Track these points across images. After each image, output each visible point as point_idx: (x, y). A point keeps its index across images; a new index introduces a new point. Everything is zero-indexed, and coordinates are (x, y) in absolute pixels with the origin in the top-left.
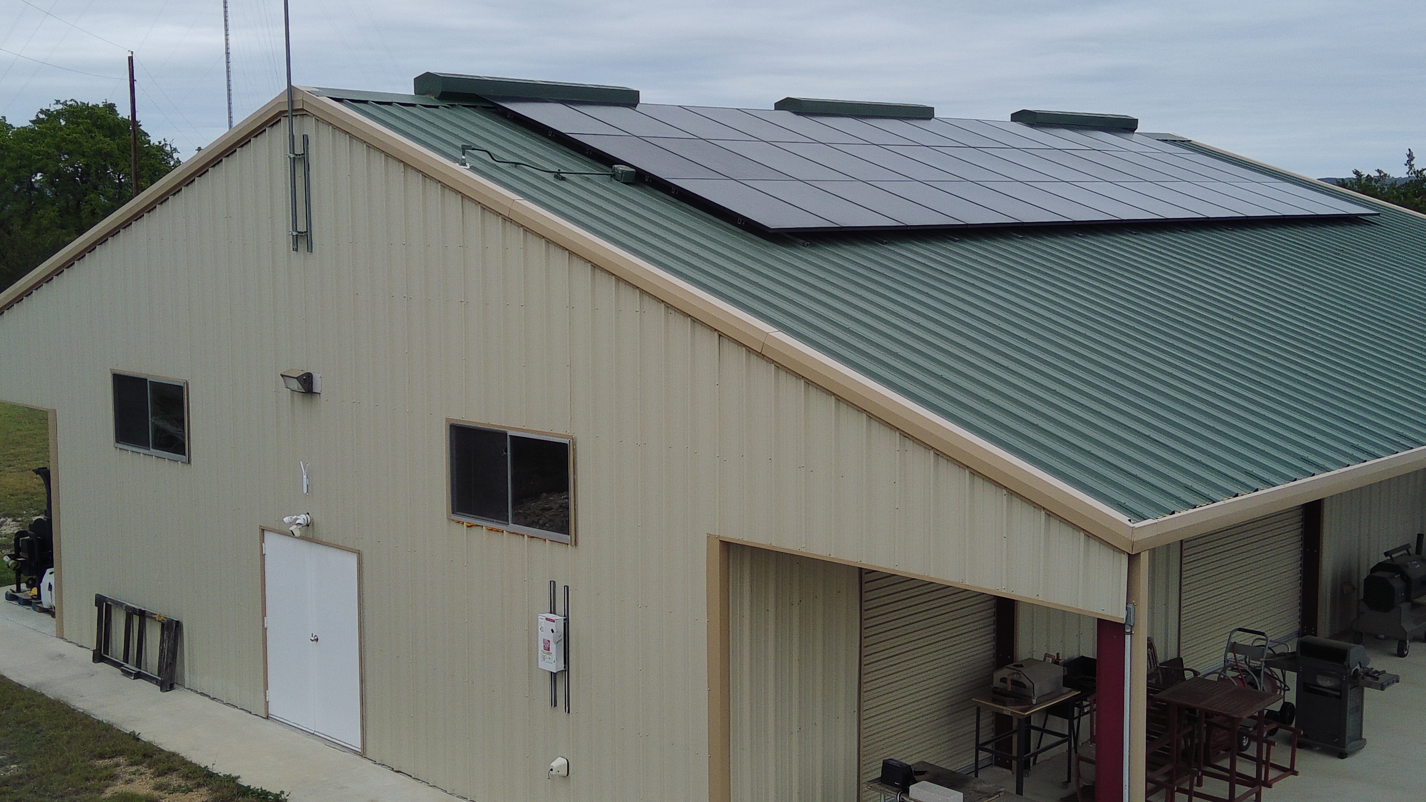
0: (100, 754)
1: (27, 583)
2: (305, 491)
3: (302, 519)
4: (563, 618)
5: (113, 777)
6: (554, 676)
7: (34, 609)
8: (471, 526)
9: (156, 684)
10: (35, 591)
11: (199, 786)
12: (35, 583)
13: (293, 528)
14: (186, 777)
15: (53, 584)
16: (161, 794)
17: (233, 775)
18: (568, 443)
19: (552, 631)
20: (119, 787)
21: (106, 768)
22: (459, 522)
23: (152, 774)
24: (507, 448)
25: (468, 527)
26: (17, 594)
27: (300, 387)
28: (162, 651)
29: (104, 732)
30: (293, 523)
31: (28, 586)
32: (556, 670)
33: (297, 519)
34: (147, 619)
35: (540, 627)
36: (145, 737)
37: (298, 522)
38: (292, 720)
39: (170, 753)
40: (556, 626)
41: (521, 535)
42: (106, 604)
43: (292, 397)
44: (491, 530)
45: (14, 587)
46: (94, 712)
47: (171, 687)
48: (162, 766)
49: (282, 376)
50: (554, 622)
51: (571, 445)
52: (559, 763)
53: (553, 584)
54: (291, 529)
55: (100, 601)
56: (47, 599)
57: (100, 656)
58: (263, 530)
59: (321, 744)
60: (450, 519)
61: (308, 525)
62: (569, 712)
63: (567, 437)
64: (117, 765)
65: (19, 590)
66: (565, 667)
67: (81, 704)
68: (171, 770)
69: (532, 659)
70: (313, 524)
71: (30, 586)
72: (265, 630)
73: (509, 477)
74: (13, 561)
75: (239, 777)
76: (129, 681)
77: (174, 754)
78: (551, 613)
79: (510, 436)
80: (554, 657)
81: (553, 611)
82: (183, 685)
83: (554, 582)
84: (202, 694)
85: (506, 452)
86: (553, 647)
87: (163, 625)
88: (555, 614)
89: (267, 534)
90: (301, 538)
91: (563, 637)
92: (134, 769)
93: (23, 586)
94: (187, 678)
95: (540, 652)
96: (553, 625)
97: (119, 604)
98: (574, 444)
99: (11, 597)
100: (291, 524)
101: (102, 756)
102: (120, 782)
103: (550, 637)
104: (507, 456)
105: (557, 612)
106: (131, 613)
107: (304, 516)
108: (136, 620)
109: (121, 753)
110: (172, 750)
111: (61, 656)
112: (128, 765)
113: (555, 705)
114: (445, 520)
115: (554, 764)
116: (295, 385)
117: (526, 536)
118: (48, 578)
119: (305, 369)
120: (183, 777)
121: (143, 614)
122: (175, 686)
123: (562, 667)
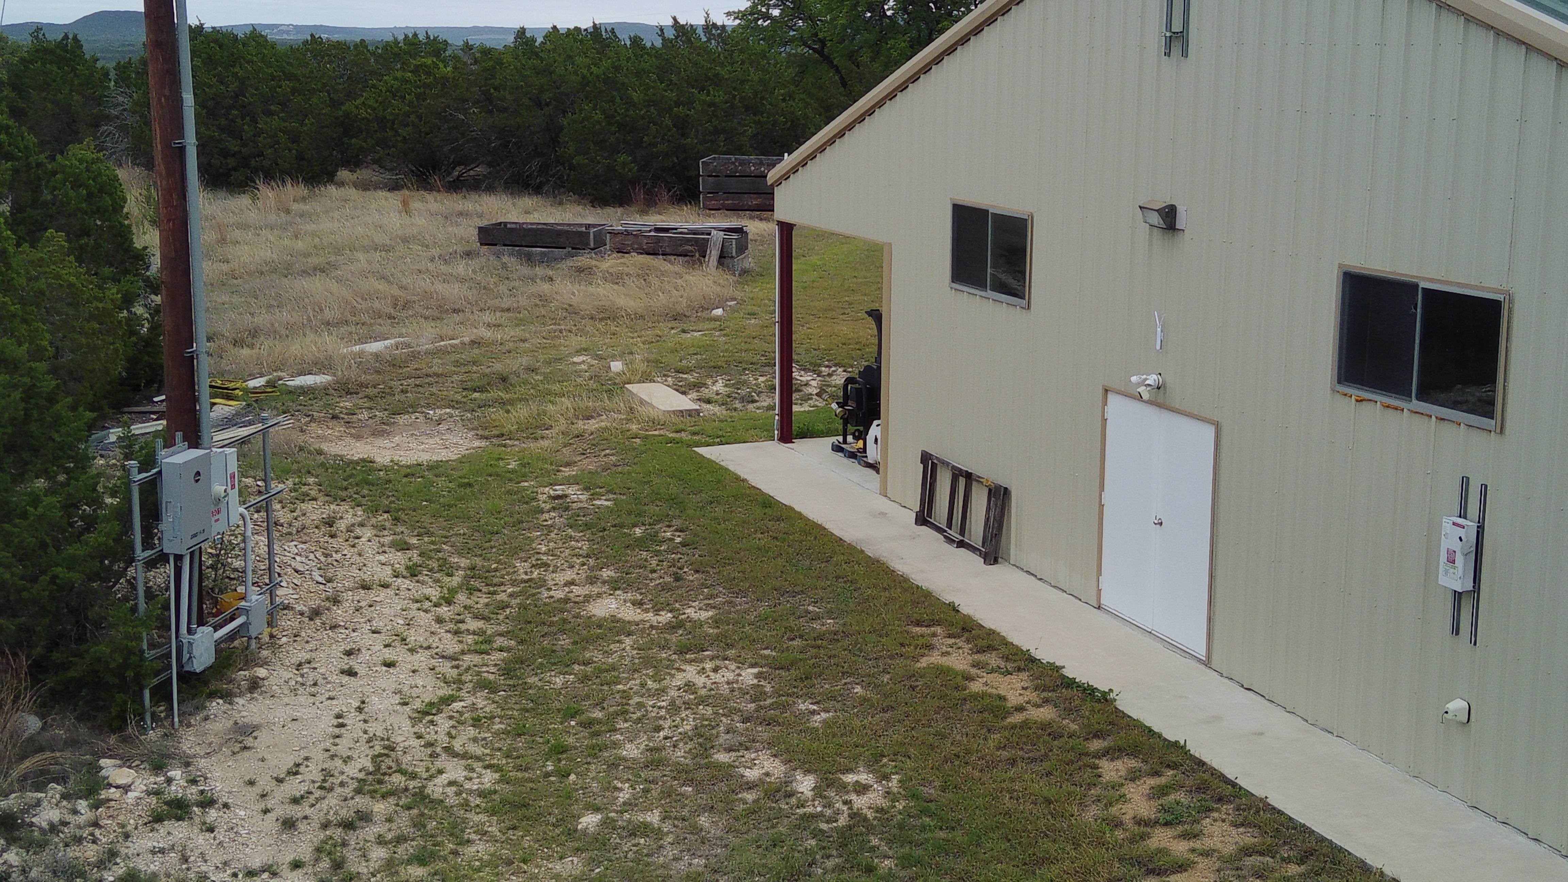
0: (918, 621)
1: (853, 434)
2: (1158, 347)
3: (1152, 379)
4: (1476, 525)
5: (930, 647)
6: (1458, 596)
7: (859, 464)
8: (1361, 401)
9: (980, 556)
10: (860, 444)
11: (1019, 670)
12: (861, 435)
13: (1141, 389)
14: (1007, 659)
15: (879, 437)
16: (979, 672)
17: (1057, 664)
18: (1502, 300)
19: (1461, 539)
20: (934, 658)
21: (922, 636)
22: (1346, 395)
23: (970, 650)
24: (1416, 304)
25: (1357, 401)
26: (843, 446)
27: (1162, 222)
28: (987, 519)
29: (923, 599)
30: (1143, 383)
31: (855, 438)
32: (1462, 588)
33: (1146, 379)
34: (974, 483)
35: (1443, 533)
36: (965, 610)
37: (1147, 382)
38: (1127, 613)
39: (990, 630)
40: (1466, 532)
41: (1427, 415)
42: (932, 463)
43: (1151, 234)
44: (1388, 407)
45: (841, 439)
46: (913, 576)
47: (996, 561)
48: (980, 643)
49: (1141, 207)
50: (1464, 528)
51: (1507, 300)
52: (1457, 705)
53: (1465, 482)
54: (1139, 390)
55: (926, 458)
56: (873, 453)
57: (922, 519)
58: (1106, 391)
59: (1158, 646)
60: (1333, 390)
61: (1159, 388)
62: (1475, 644)
63: (1500, 292)
64: (934, 635)
65: (845, 442)
66: (1474, 587)
67: (900, 567)
68: (990, 648)
69: (1429, 573)
70: (1165, 390)
71: (857, 438)
72: (1102, 506)
73: (1417, 341)
74: (841, 409)
75: (1064, 667)
76: (952, 549)
77: (994, 632)
78: (1460, 517)
79: (1423, 288)
80: (1460, 571)
81: (1463, 515)
82: (1007, 560)
83: (1468, 478)
84: (1027, 572)
85: (1416, 309)
86: (1459, 559)
87: (990, 490)
88: (1465, 518)
89: (1111, 397)
90: (1149, 402)
91: (1474, 549)
92: (951, 641)
93: (850, 438)
94: (1012, 552)
95: (1441, 563)
96: (1461, 532)
97: (945, 464)
98: (1511, 301)
99: (837, 449)
100: (1139, 384)
101: (918, 624)
102: (936, 653)
103: (1457, 546)
104: (1416, 314)
105: (1468, 516)
106: (957, 474)
107: (1155, 377)
108: (962, 481)
109: (939, 623)
110: (993, 627)
111: (883, 514)
112: (945, 637)
113: (1457, 633)
114: (1329, 389)
115: (1451, 706)
116: (1155, 219)
117: (1433, 417)
118: (874, 431)
119: (1169, 199)
120: (1003, 657)
121: (969, 476)
122: (1000, 560)
123: (1469, 586)
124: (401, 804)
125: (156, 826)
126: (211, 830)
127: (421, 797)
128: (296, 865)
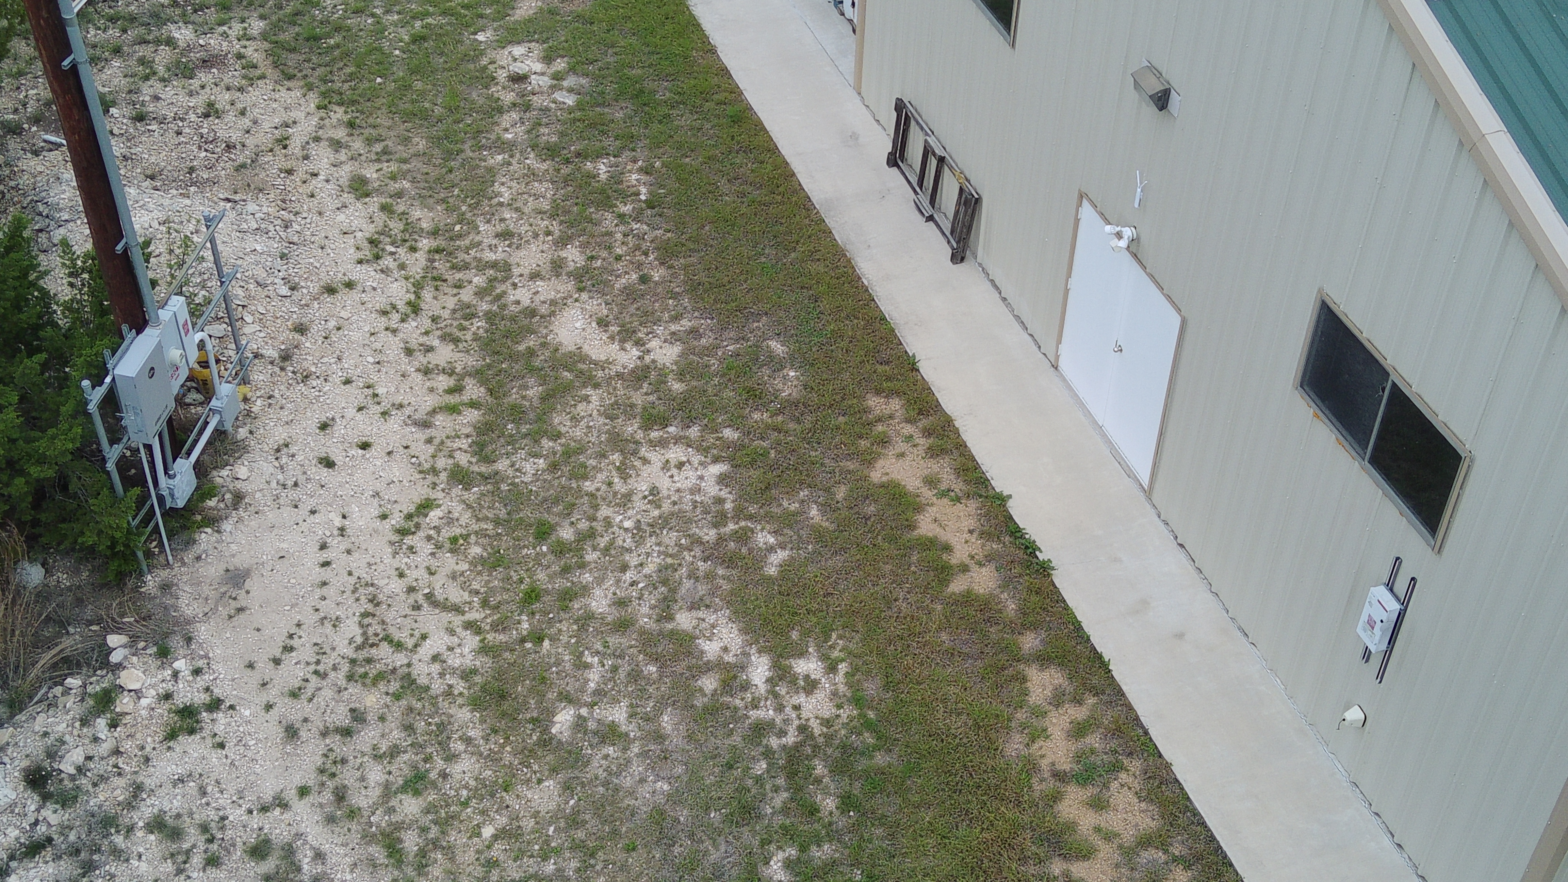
0: (877, 389)
2: (1136, 205)
3: (1126, 232)
4: (1399, 607)
5: (887, 441)
6: (1368, 651)
8: (1318, 419)
9: (948, 245)
11: (970, 495)
16: (929, 495)
18: (1463, 456)
20: (889, 464)
21: (881, 417)
22: (1305, 401)
23: (925, 450)
24: (1382, 397)
25: (1314, 416)
27: (1153, 104)
32: (1373, 650)
33: (1120, 232)
34: (946, 170)
35: (1368, 600)
36: (925, 368)
37: (1122, 235)
39: (946, 415)
41: (1376, 483)
42: (907, 114)
44: (1340, 445)
47: (962, 260)
48: (935, 443)
51: (1466, 462)
52: (1354, 714)
55: (900, 106)
57: (895, 162)
58: (1082, 195)
60: (1295, 389)
62: (1381, 681)
63: (1465, 447)
64: (892, 416)
66: (1387, 648)
69: (1351, 617)
72: (1067, 291)
76: (920, 224)
77: (949, 421)
78: (1387, 586)
79: (1392, 382)
80: (1375, 637)
81: (1390, 589)
82: (974, 259)
83: (1401, 561)
85: (1384, 390)
86: (1378, 630)
87: (962, 188)
89: (1086, 204)
91: (1393, 625)
92: (907, 430)
94: (980, 253)
97: (919, 125)
101: (877, 393)
102: (891, 453)
105: (1394, 594)
106: (930, 151)
107: (1130, 230)
108: (934, 159)
110: (949, 408)
112: (902, 422)
113: (1367, 663)
115: (1349, 716)
121: (941, 159)
123: (1383, 648)
124: (391, 691)
125: (171, 744)
126: (222, 746)
127: (409, 682)
128: (303, 792)
